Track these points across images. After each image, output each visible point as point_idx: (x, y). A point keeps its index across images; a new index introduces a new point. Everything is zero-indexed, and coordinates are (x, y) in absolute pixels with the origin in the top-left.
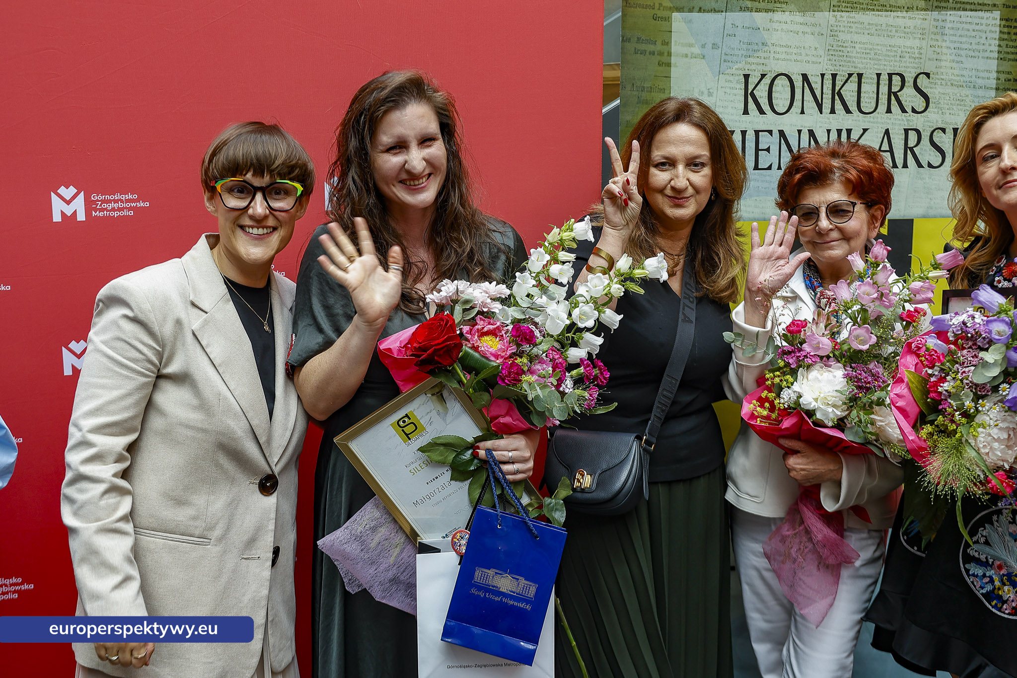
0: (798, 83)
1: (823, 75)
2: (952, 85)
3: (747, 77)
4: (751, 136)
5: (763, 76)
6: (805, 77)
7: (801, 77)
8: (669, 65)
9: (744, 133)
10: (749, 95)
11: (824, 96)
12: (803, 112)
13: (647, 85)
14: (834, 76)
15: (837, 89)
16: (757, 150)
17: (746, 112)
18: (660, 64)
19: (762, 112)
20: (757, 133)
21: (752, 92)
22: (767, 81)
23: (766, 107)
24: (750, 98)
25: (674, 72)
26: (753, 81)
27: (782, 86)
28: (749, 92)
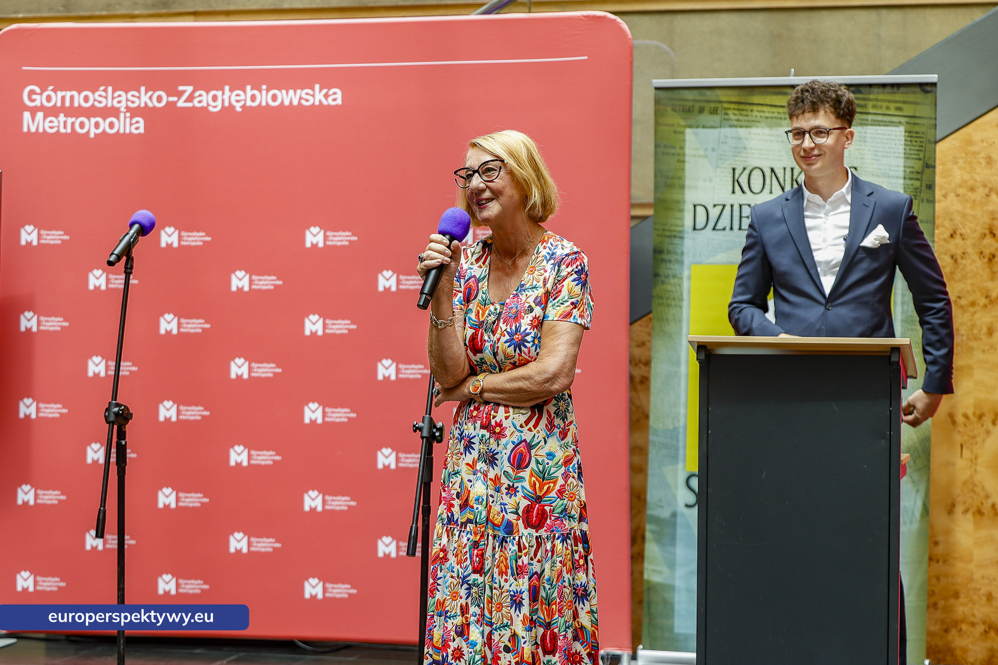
0: (768, 173)
1: (785, 169)
2: (873, 175)
3: (734, 169)
4: (736, 208)
5: (744, 169)
6: (772, 170)
7: (770, 170)
8: (684, 162)
9: (732, 206)
10: (735, 181)
11: (786, 182)
12: (771, 193)
13: (670, 174)
14: (792, 169)
15: (795, 177)
16: (741, 217)
17: (733, 192)
18: (679, 161)
19: (743, 192)
20: (740, 206)
21: (737, 181)
22: (747, 172)
23: (746, 188)
24: (736, 184)
25: (688, 166)
26: (737, 172)
27: (757, 175)
28: (736, 179)
